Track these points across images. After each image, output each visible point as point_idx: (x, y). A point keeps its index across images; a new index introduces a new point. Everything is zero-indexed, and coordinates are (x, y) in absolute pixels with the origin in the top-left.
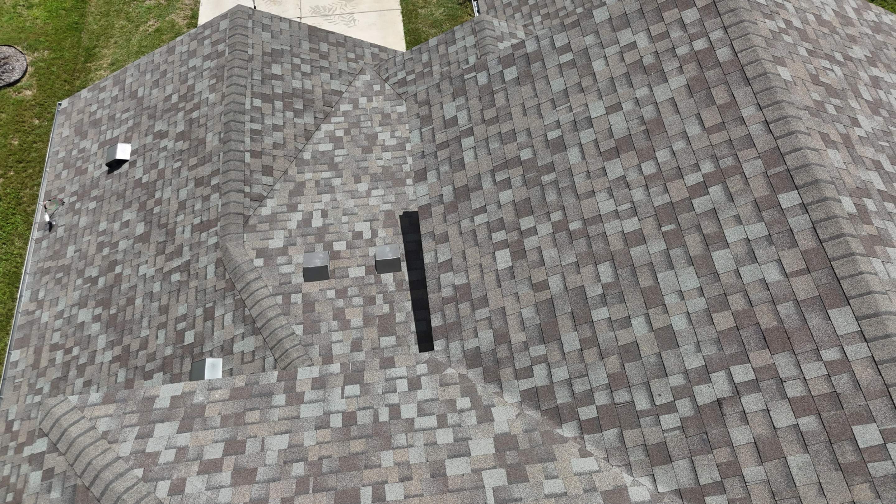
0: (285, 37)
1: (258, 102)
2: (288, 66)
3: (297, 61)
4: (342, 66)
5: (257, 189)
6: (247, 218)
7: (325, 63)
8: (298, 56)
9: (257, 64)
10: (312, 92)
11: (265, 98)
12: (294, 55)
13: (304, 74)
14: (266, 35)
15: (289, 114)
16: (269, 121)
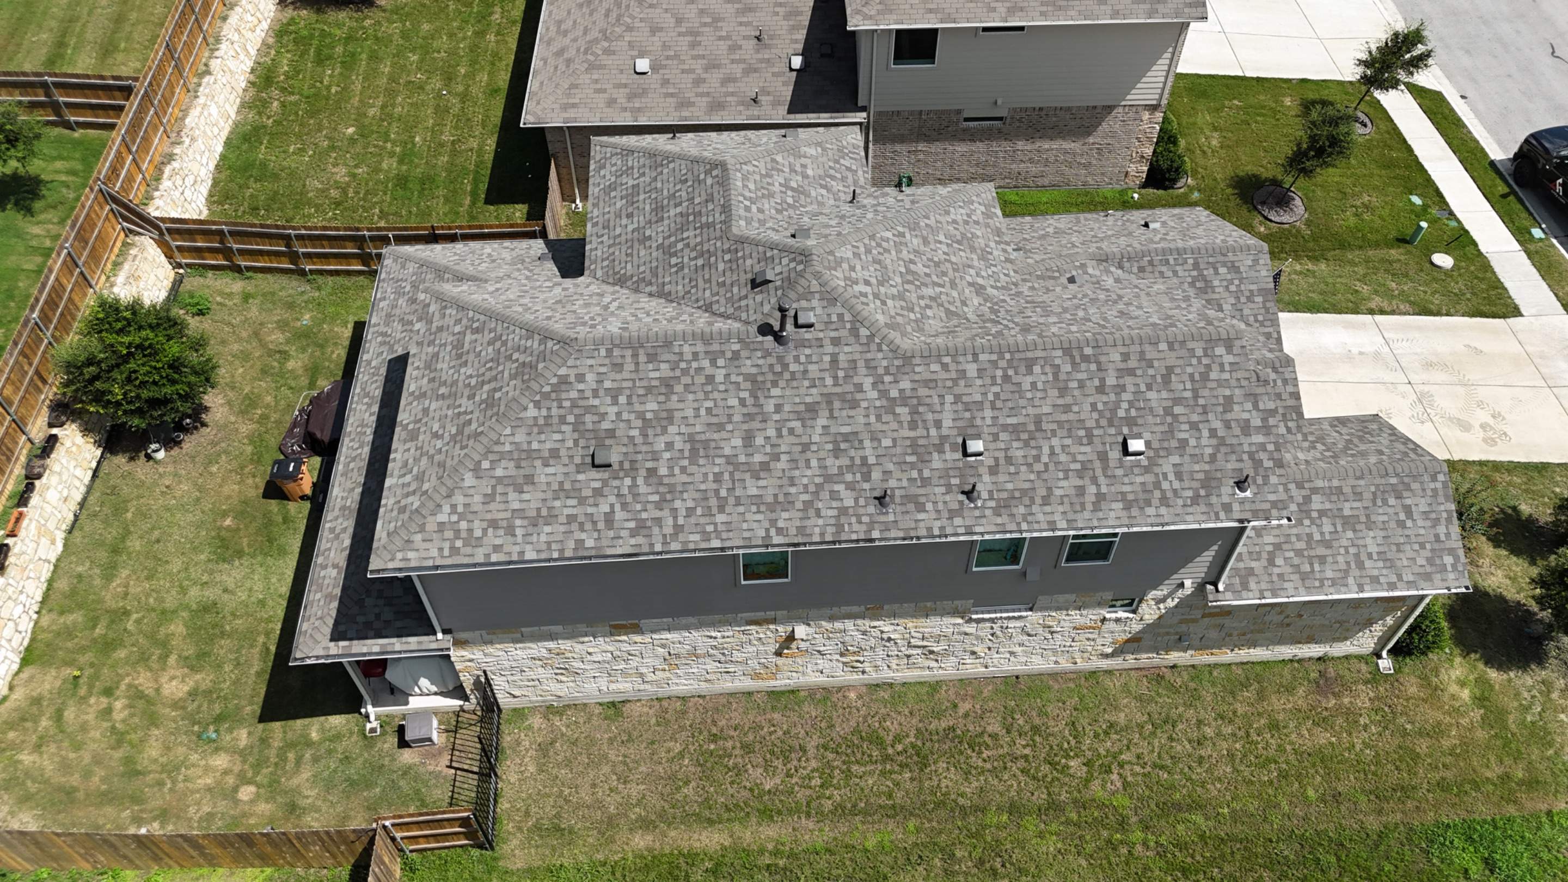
0: (1253, 274)
1: (1191, 261)
2: (1229, 277)
3: (1236, 282)
4: (1246, 312)
5: (1127, 265)
6: (1106, 261)
7: (1243, 300)
8: (1241, 283)
9: (1222, 259)
10: (1214, 292)
11: (1196, 266)
12: (1241, 280)
13: (1227, 287)
14: (1250, 263)
15: (1189, 280)
16: (1178, 268)
